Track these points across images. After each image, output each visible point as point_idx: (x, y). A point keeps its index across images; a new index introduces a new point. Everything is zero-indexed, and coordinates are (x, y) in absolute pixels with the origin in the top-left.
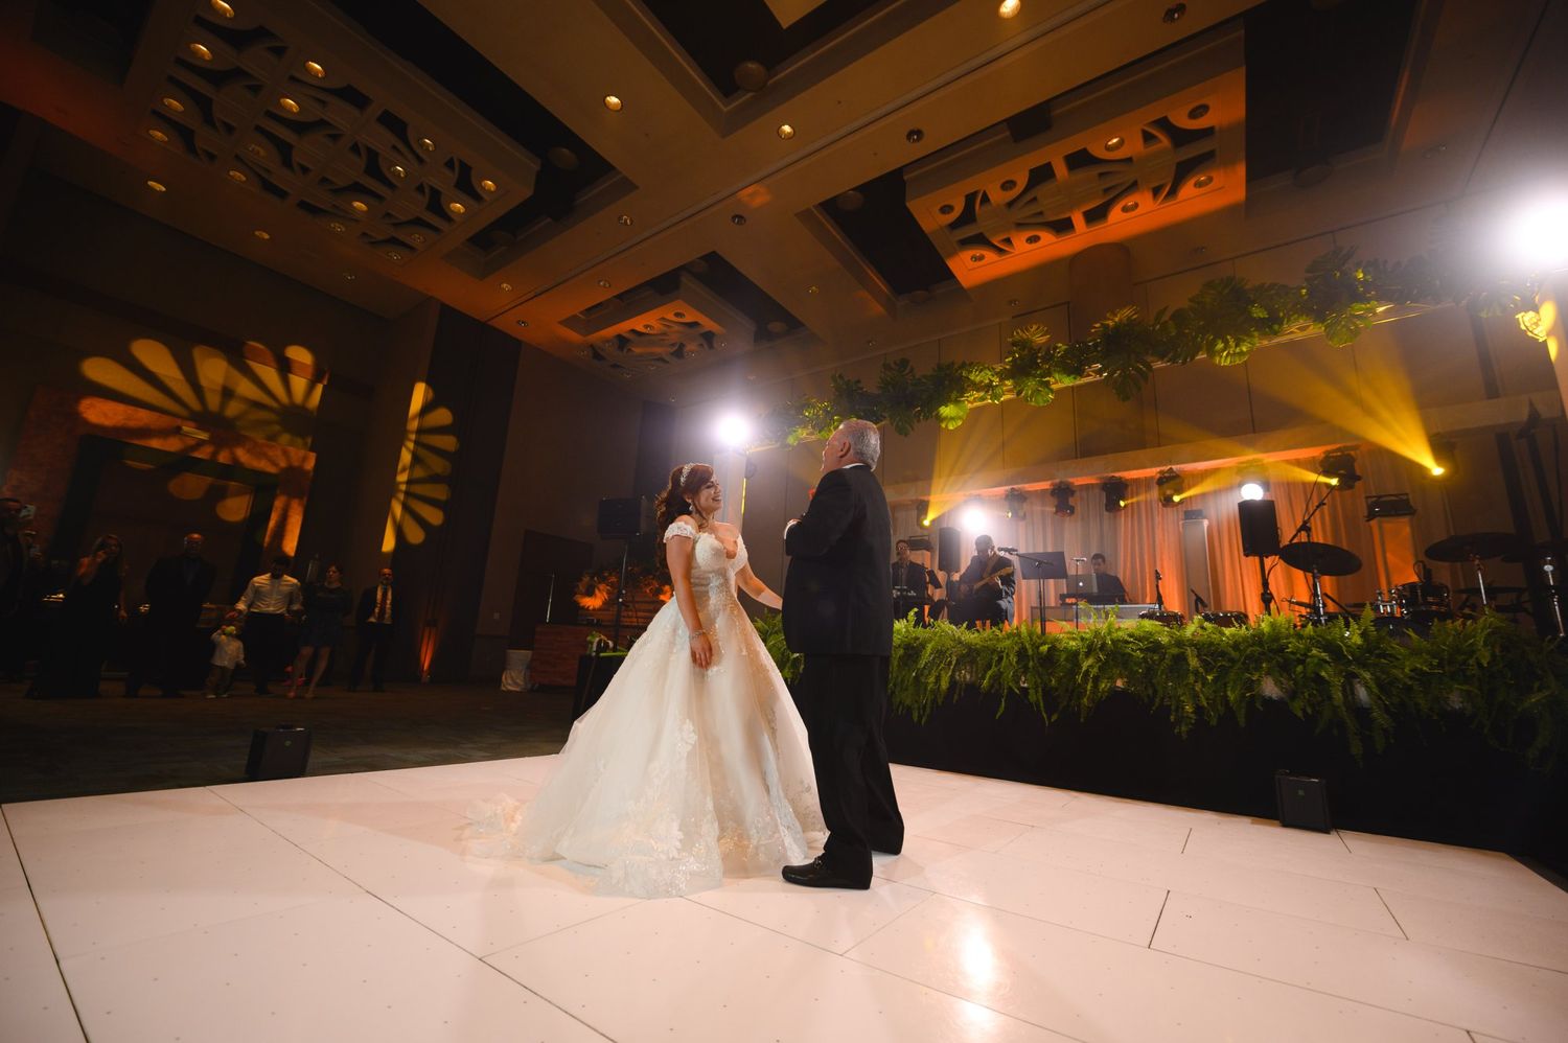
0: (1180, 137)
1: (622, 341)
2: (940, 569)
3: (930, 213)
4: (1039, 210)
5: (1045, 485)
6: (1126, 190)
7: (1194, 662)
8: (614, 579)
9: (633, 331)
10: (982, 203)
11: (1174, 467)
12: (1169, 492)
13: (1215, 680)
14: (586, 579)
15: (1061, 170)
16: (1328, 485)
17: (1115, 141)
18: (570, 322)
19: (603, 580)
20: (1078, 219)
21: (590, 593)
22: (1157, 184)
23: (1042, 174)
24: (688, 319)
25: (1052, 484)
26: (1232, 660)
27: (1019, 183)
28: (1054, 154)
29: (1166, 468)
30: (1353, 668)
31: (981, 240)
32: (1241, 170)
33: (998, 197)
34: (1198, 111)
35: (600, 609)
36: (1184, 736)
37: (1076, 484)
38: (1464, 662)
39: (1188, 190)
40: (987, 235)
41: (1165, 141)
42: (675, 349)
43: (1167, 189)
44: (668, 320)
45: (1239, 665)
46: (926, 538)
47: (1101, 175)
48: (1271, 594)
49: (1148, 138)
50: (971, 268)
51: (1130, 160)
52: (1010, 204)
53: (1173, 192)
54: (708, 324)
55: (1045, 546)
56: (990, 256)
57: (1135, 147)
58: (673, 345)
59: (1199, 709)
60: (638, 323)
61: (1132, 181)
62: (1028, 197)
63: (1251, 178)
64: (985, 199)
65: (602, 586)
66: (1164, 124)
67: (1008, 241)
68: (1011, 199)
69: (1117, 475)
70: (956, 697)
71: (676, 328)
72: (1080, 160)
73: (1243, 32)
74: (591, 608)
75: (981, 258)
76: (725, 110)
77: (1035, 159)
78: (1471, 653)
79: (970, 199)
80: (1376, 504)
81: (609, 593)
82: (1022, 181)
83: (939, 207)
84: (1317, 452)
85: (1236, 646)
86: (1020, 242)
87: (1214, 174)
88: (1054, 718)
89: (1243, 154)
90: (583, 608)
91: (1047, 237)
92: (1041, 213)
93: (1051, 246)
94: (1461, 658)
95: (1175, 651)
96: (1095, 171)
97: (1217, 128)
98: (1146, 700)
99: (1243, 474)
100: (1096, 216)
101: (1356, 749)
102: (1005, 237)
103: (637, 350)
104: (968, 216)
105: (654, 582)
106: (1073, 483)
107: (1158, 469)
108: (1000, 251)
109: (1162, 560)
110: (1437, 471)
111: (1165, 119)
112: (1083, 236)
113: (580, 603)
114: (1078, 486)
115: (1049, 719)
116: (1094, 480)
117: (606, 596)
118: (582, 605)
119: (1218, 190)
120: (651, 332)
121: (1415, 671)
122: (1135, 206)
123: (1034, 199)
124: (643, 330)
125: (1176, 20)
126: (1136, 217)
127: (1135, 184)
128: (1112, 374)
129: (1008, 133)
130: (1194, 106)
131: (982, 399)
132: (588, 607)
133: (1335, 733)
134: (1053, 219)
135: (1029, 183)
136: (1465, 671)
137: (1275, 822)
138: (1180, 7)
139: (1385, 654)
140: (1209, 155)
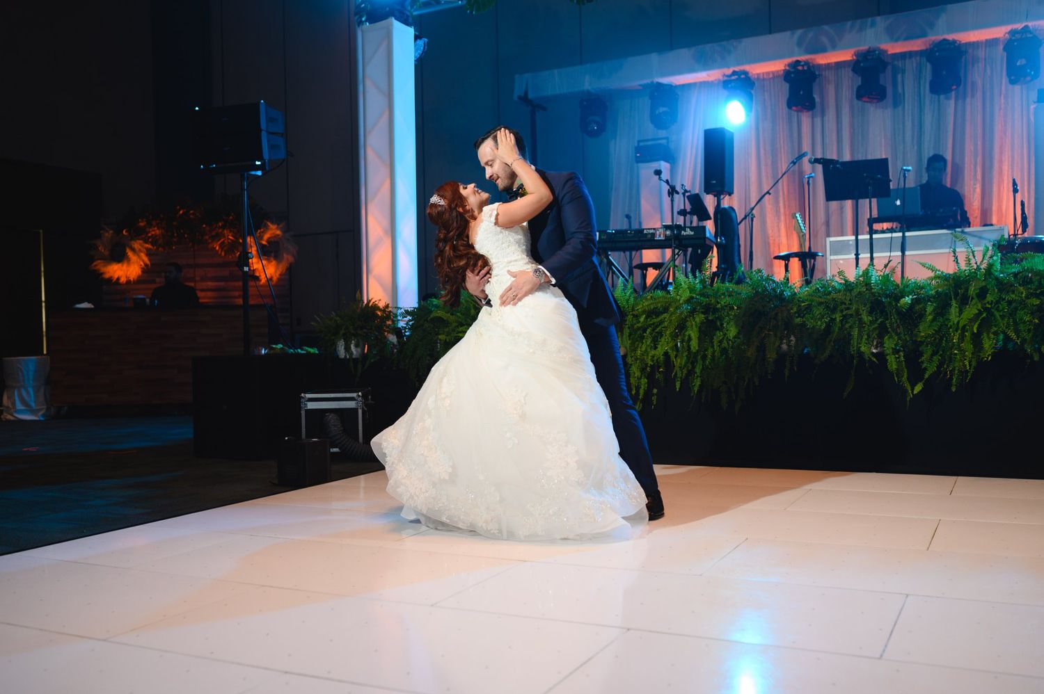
2: (707, 191)
8: (155, 231)
11: (1030, 24)
14: (108, 234)
19: (138, 233)
21: (119, 256)
25: (857, 54)
29: (1019, 26)
35: (139, 281)
37: (891, 51)
46: (664, 142)
55: (840, 150)
65: (137, 245)
69: (950, 37)
70: (787, 373)
74: (123, 280)
81: (149, 254)
88: (918, 388)
90: (110, 279)
106: (885, 52)
109: (1001, 162)
113: (102, 274)
114: (895, 56)
115: (913, 390)
116: (917, 45)
117: (146, 259)
118: (107, 276)
132: (118, 279)
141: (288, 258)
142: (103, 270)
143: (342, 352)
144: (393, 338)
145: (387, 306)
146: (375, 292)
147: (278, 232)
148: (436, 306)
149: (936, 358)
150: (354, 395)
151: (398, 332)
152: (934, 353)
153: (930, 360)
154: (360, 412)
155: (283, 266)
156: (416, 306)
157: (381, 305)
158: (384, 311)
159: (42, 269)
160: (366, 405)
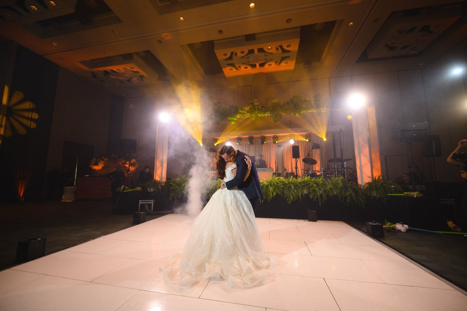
0: (284, 51)
1: (106, 73)
3: (221, 54)
5: (247, 136)
6: (270, 60)
7: (293, 188)
8: (106, 159)
9: (112, 70)
10: (235, 55)
11: (277, 134)
12: (275, 140)
13: (297, 191)
14: (94, 159)
15: (256, 52)
16: (306, 141)
17: (270, 48)
18: (84, 63)
19: (102, 160)
20: (258, 65)
21: (96, 164)
22: (277, 61)
23: (251, 52)
24: (135, 70)
25: (249, 136)
26: (299, 187)
27: (245, 52)
28: (255, 47)
29: (275, 135)
30: (320, 188)
31: (233, 65)
32: (294, 62)
33: (239, 55)
34: (289, 46)
35: (101, 170)
36: (290, 204)
38: (338, 186)
39: (283, 64)
40: (235, 64)
41: (280, 51)
42: (129, 79)
44: (127, 69)
45: (301, 188)
47: (265, 55)
48: (297, 167)
49: (277, 49)
50: (229, 72)
51: (272, 53)
52: (242, 57)
53: (280, 63)
54: (142, 73)
56: (234, 70)
57: (274, 51)
58: (127, 77)
59: (294, 198)
60: (115, 68)
61: (271, 59)
62: (247, 56)
63: (296, 63)
64: (236, 54)
65: (101, 162)
66: (281, 47)
67: (240, 67)
68: (242, 56)
69: (264, 135)
71: (130, 72)
72: (261, 50)
73: (300, 29)
74: (97, 169)
75: (232, 70)
76: (160, 5)
77: (251, 47)
78: (339, 184)
79: (232, 53)
80: (314, 146)
81: (104, 164)
82: (246, 52)
83: (223, 53)
85: (300, 183)
86: (243, 68)
87: (288, 61)
88: (262, 201)
89: (295, 59)
90: (94, 169)
91: (249, 68)
92: (249, 61)
93: (250, 71)
94: (337, 185)
95: (289, 185)
96: (263, 54)
97: (292, 51)
98: (282, 196)
99: (291, 137)
100: (262, 65)
101: (320, 204)
102: (239, 65)
103: (112, 77)
104: (231, 58)
105: (123, 160)
106: (253, 136)
107: (273, 135)
108: (237, 69)
110: (325, 140)
112: (257, 70)
114: (255, 137)
115: (261, 201)
116: (259, 136)
117: (103, 165)
118: (93, 168)
119: (289, 65)
120: (119, 72)
121: (330, 188)
122: (271, 65)
123: (248, 57)
124: (116, 71)
125: (288, 22)
126: (271, 67)
127: (272, 59)
128: (273, 115)
129: (244, 38)
130: (288, 44)
131: (241, 116)
132: (96, 169)
133: (317, 201)
134: (252, 63)
135: (248, 53)
136: (337, 188)
137: (307, 220)
138: (290, 20)
139: (325, 184)
140: (289, 57)
141: (137, 166)
143: (149, 190)
144: (160, 187)
145: (159, 181)
146: (157, 178)
147: (135, 161)
148: (171, 182)
149: (266, 196)
150: (151, 201)
151: (162, 186)
152: (265, 195)
153: (265, 196)
154: (152, 204)
155: (135, 168)
156: (166, 181)
157: (158, 180)
158: (159, 182)
159: (77, 165)
160: (154, 202)
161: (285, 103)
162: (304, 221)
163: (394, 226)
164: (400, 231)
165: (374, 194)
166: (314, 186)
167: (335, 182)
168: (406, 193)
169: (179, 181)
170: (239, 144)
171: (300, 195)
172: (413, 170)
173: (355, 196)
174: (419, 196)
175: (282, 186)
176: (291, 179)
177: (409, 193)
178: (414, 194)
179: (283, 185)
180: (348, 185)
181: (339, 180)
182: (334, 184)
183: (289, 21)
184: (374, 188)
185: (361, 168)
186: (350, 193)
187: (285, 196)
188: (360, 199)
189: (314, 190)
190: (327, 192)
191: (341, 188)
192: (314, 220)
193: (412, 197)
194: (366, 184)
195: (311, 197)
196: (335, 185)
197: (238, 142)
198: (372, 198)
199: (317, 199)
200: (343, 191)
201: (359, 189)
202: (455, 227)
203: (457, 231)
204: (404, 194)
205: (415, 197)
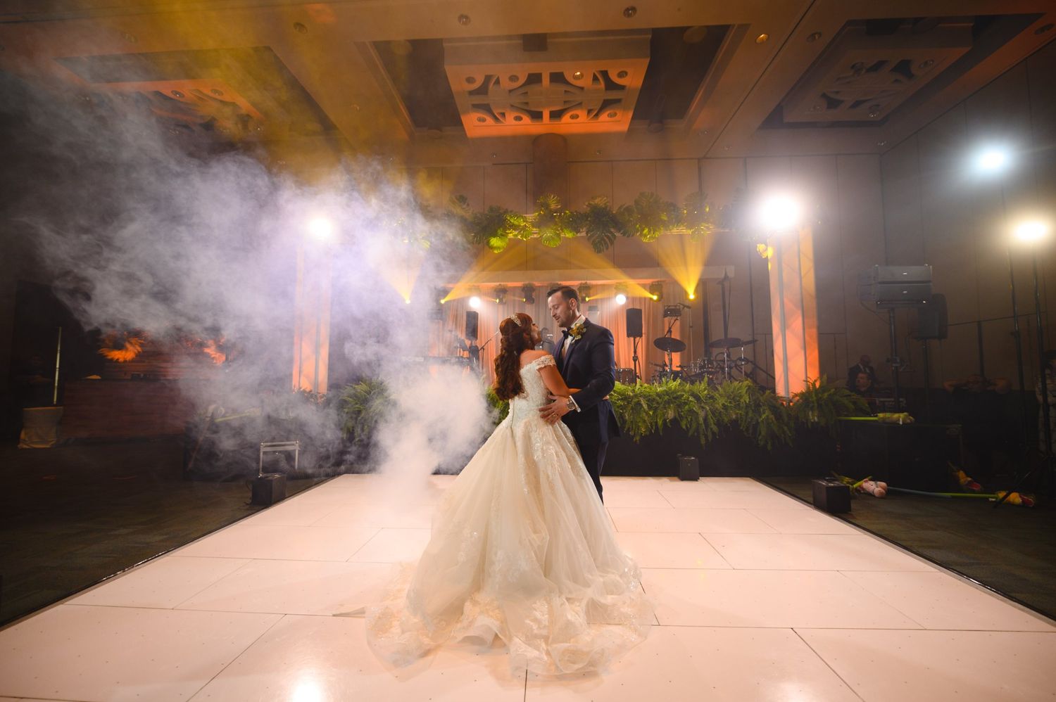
0: (611, 85)
3: (459, 78)
4: (525, 101)
5: (520, 284)
6: (575, 106)
7: (645, 406)
9: (158, 93)
10: (494, 84)
11: (588, 282)
12: (584, 295)
13: (653, 413)
15: (546, 80)
16: (651, 299)
17: (579, 74)
19: (136, 335)
20: (546, 115)
21: (119, 346)
22: (591, 108)
23: (534, 79)
24: (226, 98)
25: (524, 284)
26: (658, 403)
27: (520, 78)
28: (545, 69)
29: (583, 282)
30: (703, 405)
31: (487, 109)
32: (630, 114)
33: (506, 84)
34: (622, 74)
35: (132, 361)
36: (638, 442)
38: (739, 401)
39: (604, 117)
40: (493, 107)
41: (602, 85)
42: (207, 120)
43: (595, 113)
44: (204, 94)
45: (662, 406)
47: (565, 91)
48: (637, 357)
49: (595, 79)
50: (476, 125)
51: (582, 88)
52: (511, 91)
53: (597, 115)
54: (247, 107)
56: (490, 121)
57: (586, 82)
58: (202, 117)
59: (646, 427)
60: (166, 88)
61: (579, 101)
62: (523, 90)
63: (633, 118)
64: (498, 82)
65: (134, 341)
66: (605, 74)
67: (503, 115)
68: (511, 88)
71: (212, 102)
72: (557, 78)
73: (650, 36)
74: (121, 360)
75: (484, 120)
78: (741, 397)
79: (488, 78)
80: (668, 310)
81: (142, 346)
82: (522, 81)
83: (466, 77)
84: (649, 281)
85: (658, 395)
86: (510, 118)
87: (617, 112)
89: (633, 107)
90: (112, 360)
91: (526, 119)
92: (527, 103)
93: (527, 126)
94: (738, 398)
95: (636, 400)
96: (562, 88)
97: (627, 88)
99: (619, 288)
100: (556, 115)
101: (703, 441)
102: (503, 111)
104: (483, 90)
106: (534, 285)
107: (580, 282)
108: (496, 119)
110: (692, 296)
111: (606, 72)
112: (545, 126)
113: (107, 356)
114: (537, 286)
116: (546, 284)
117: (139, 349)
118: (109, 357)
119: (616, 122)
120: (181, 99)
121: (723, 404)
122: (577, 117)
123: (527, 93)
124: (172, 96)
125: (629, 15)
126: (576, 124)
127: (580, 104)
128: (592, 236)
129: (521, 42)
130: (622, 70)
131: (516, 235)
132: (118, 359)
133: (696, 434)
134: (533, 109)
135: (526, 82)
136: (739, 405)
137: (676, 478)
138: (634, 9)
139: (712, 397)
140: (618, 101)
142: (106, 353)
145: (311, 391)
150: (294, 443)
154: (297, 452)
156: (327, 391)
157: (308, 390)
158: (309, 393)
159: (59, 349)
160: (300, 446)
161: (622, 210)
162: (671, 481)
163: (860, 486)
164: (870, 495)
165: (813, 417)
166: (691, 401)
167: (732, 393)
168: (881, 415)
169: (366, 392)
170: (501, 301)
171: (660, 422)
172: (896, 367)
173: (775, 422)
174: (909, 421)
175: (620, 403)
176: (638, 386)
177: (888, 415)
178: (900, 417)
179: (622, 399)
180: (761, 398)
181: (740, 388)
182: (732, 397)
183: (630, 11)
184: (816, 405)
185: (786, 361)
186: (767, 416)
187: (627, 426)
188: (786, 428)
189: (691, 411)
190: (717, 415)
191: (747, 406)
192: (692, 477)
193: (896, 423)
194: (796, 395)
195: (684, 427)
196: (734, 398)
197: (498, 296)
198: (809, 425)
199: (697, 430)
200: (750, 412)
201: (782, 407)
202: (970, 482)
203: (974, 492)
204: (876, 416)
205: (901, 423)
